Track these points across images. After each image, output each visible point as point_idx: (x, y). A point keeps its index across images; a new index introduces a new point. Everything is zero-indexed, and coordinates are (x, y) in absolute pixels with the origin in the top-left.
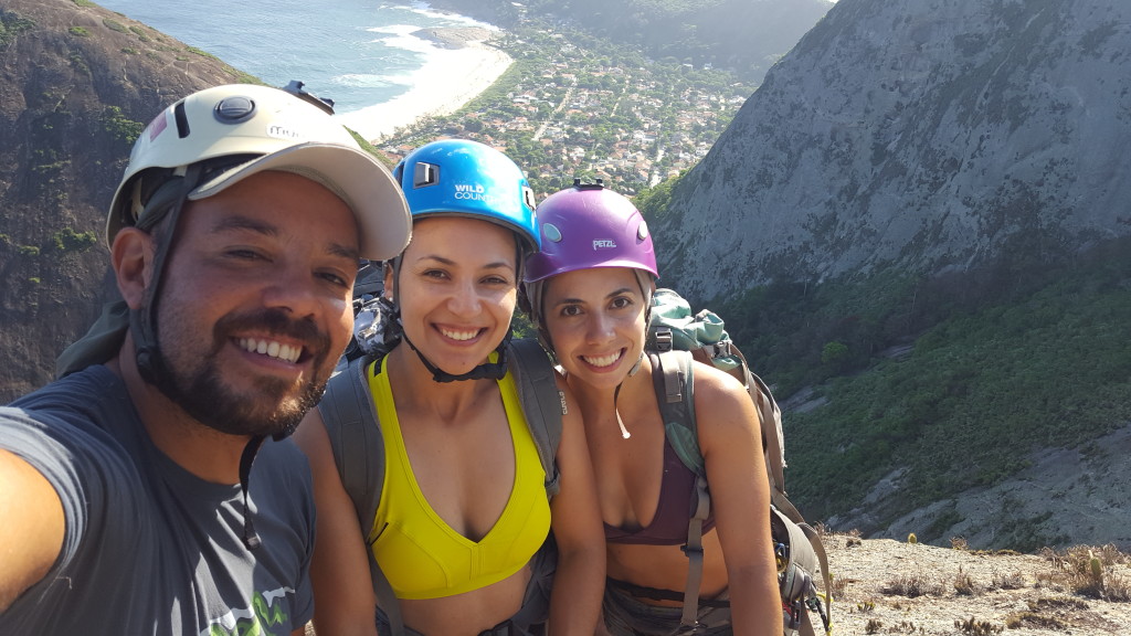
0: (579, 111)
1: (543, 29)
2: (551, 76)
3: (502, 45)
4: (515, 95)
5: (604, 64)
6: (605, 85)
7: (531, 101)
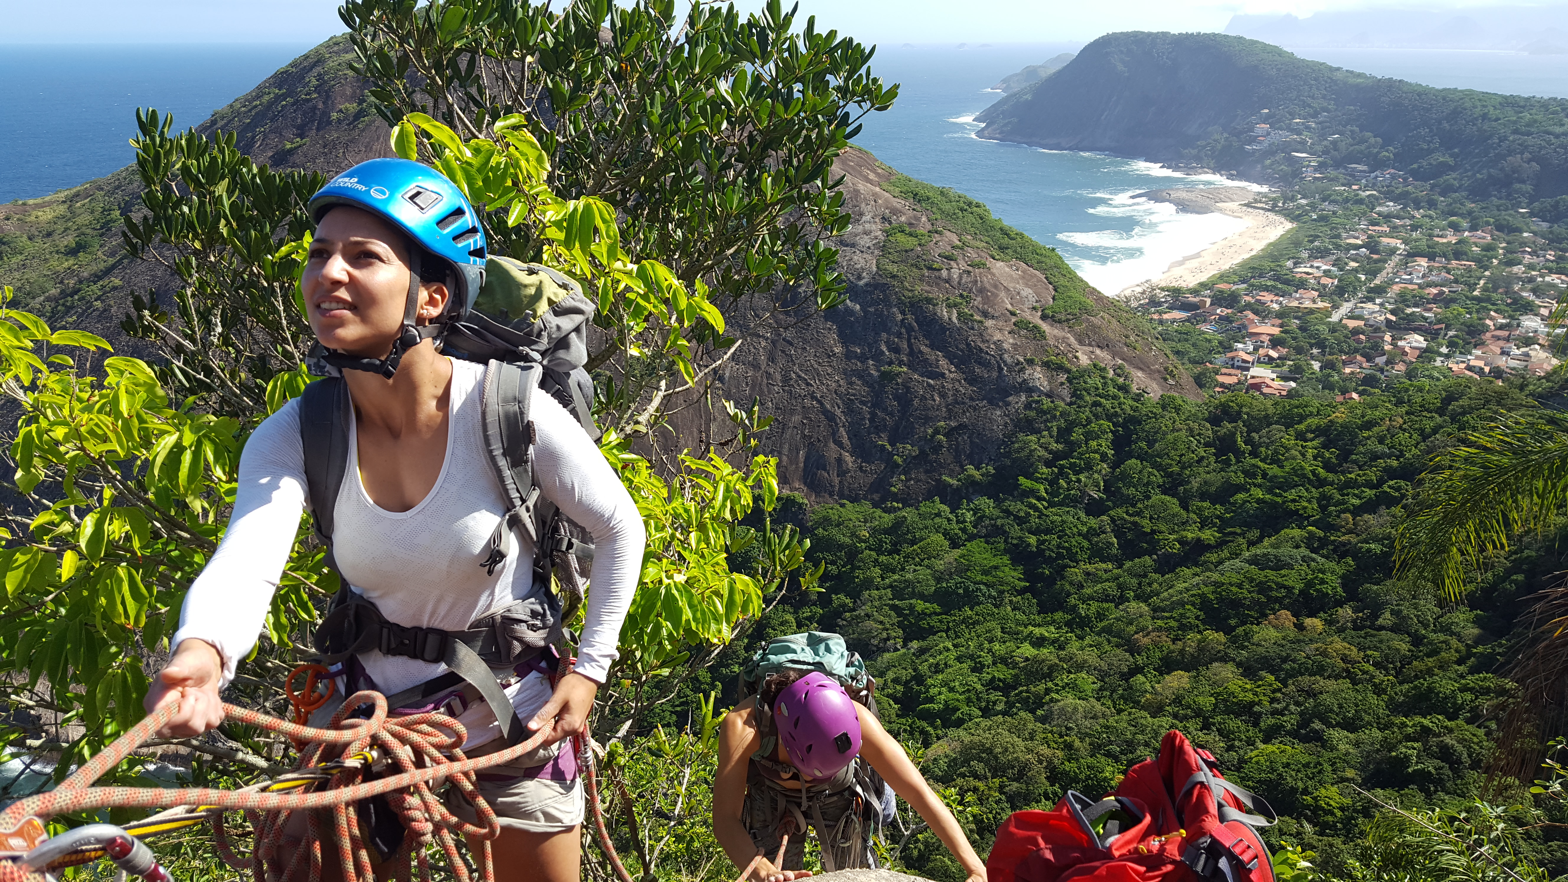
0: (1410, 287)
1: (1343, 185)
2: (1359, 242)
3: (1275, 206)
4: (1295, 264)
5: (1455, 227)
6: (1458, 255)
7: (1325, 271)
